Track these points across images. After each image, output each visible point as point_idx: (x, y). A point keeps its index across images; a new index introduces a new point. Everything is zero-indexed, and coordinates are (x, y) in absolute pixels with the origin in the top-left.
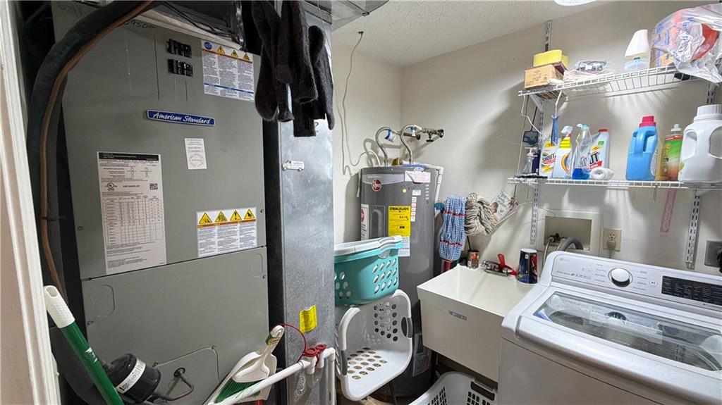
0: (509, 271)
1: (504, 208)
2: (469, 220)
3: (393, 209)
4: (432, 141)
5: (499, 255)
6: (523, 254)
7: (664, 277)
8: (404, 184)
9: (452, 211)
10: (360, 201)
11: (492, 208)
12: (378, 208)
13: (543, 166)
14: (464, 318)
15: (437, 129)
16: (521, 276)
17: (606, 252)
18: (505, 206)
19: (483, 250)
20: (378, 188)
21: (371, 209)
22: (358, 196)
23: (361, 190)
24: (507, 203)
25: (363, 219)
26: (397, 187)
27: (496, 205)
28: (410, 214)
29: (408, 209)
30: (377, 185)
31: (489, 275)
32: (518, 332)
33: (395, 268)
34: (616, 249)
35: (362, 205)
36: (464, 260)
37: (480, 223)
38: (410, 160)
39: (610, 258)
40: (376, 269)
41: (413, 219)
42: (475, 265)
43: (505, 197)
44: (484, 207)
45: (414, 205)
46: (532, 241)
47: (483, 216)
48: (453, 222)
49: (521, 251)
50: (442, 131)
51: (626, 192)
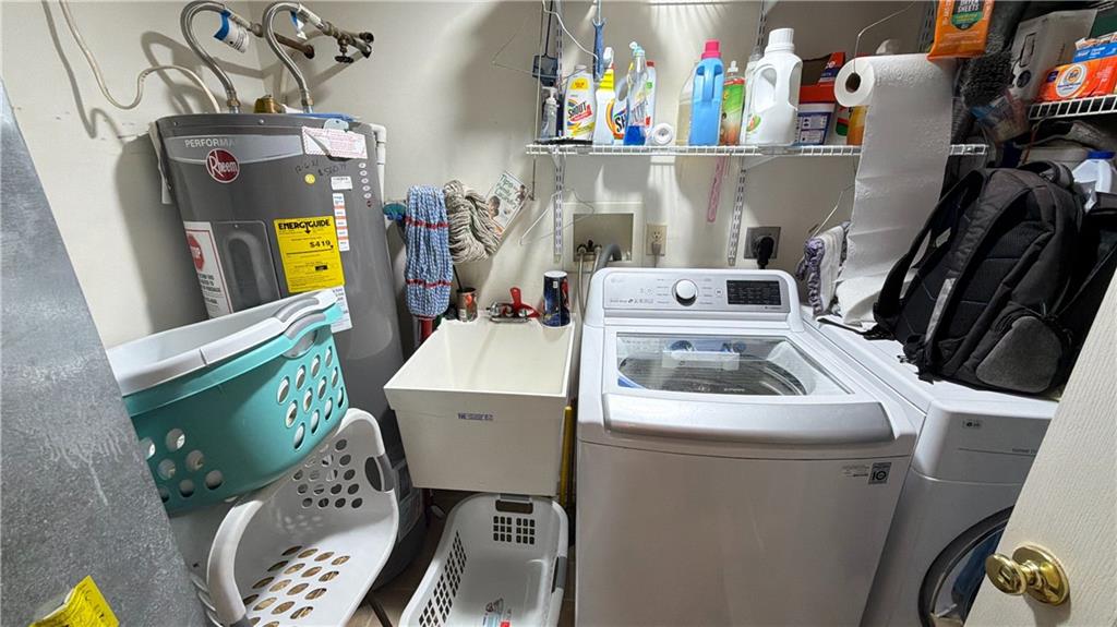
0: (529, 312)
1: (510, 206)
2: (457, 234)
3: (289, 225)
4: (350, 60)
5: (512, 290)
6: (548, 282)
7: (728, 282)
8: (305, 162)
9: (423, 219)
10: (176, 216)
11: (489, 207)
12: (242, 228)
13: (569, 124)
14: (488, 418)
15: (358, 32)
16: (549, 317)
17: (649, 259)
18: (511, 202)
19: (481, 286)
20: (229, 175)
21: (219, 233)
22: (165, 200)
23: (171, 183)
24: (514, 196)
25: (201, 261)
26: (287, 170)
27: (496, 202)
28: (336, 235)
29: (327, 223)
30: (222, 167)
31: (501, 325)
32: (608, 425)
33: (333, 369)
34: (662, 252)
35: (189, 225)
36: (453, 312)
37: (474, 239)
38: (305, 103)
39: (655, 267)
40: (287, 388)
41: (345, 246)
42: (472, 315)
43: (511, 185)
44: (477, 207)
45: (340, 212)
46: (557, 257)
47: (478, 224)
48: (428, 241)
49: (546, 278)
50: (369, 37)
51: (673, 167)
